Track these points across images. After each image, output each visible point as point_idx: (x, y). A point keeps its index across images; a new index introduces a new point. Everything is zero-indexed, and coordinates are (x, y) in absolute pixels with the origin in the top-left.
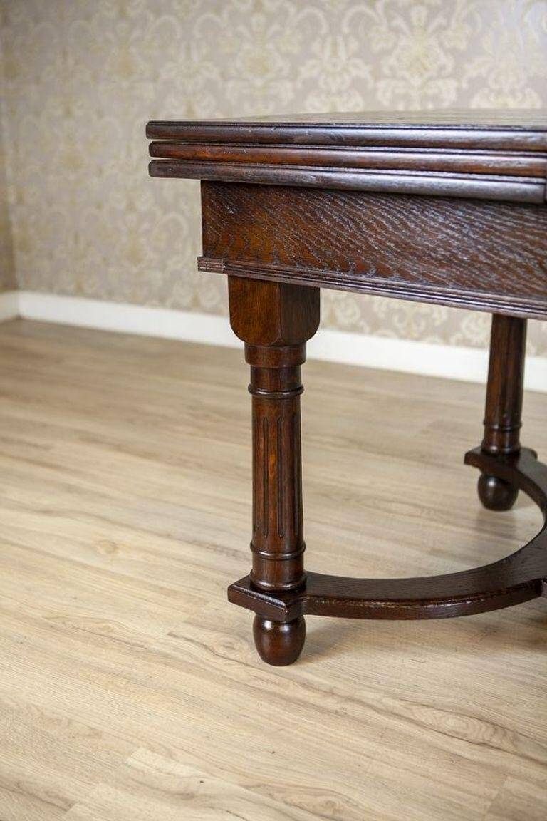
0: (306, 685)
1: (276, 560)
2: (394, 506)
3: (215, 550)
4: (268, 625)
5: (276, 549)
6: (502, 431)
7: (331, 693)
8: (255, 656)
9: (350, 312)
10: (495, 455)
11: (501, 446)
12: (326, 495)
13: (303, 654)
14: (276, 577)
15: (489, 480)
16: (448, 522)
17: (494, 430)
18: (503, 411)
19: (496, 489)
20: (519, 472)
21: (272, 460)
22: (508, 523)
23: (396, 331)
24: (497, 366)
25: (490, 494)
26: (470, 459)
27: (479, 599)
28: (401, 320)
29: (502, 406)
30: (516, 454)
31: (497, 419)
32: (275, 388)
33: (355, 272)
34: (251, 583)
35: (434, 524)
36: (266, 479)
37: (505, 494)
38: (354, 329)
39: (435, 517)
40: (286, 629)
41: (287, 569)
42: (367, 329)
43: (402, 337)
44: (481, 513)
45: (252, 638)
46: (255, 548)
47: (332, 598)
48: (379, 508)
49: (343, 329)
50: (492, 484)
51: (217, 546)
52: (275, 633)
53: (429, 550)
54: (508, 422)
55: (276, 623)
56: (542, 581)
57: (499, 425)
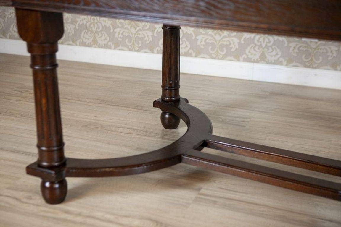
0: (67, 212)
1: (50, 151)
2: (120, 130)
3: (26, 154)
4: (48, 184)
5: (49, 146)
6: (170, 90)
7: (79, 214)
8: (42, 201)
9: (103, 38)
10: (167, 102)
11: (171, 97)
12: (87, 126)
13: (67, 198)
14: (50, 160)
15: (166, 114)
16: (146, 136)
17: (167, 89)
18: (170, 80)
19: (169, 118)
20: (180, 109)
21: (44, 101)
22: (176, 134)
23: (127, 47)
24: (166, 58)
25: (167, 121)
26: (156, 104)
27: (151, 165)
28: (129, 41)
29: (170, 78)
30: (178, 101)
31: (168, 85)
32: (43, 65)
33: (75, 4)
34: (38, 164)
35: (139, 137)
36: (42, 111)
37: (173, 121)
38: (106, 47)
39: (140, 134)
40: (57, 186)
41: (56, 156)
42: (113, 47)
43: (130, 50)
44: (163, 131)
45: (40, 193)
46: (39, 146)
47: (78, 169)
48: (112, 131)
49: (100, 47)
50: (167, 116)
51: (27, 152)
52: (52, 188)
53: (135, 148)
54: (173, 85)
55: (52, 183)
56: (181, 155)
57: (169, 87)
